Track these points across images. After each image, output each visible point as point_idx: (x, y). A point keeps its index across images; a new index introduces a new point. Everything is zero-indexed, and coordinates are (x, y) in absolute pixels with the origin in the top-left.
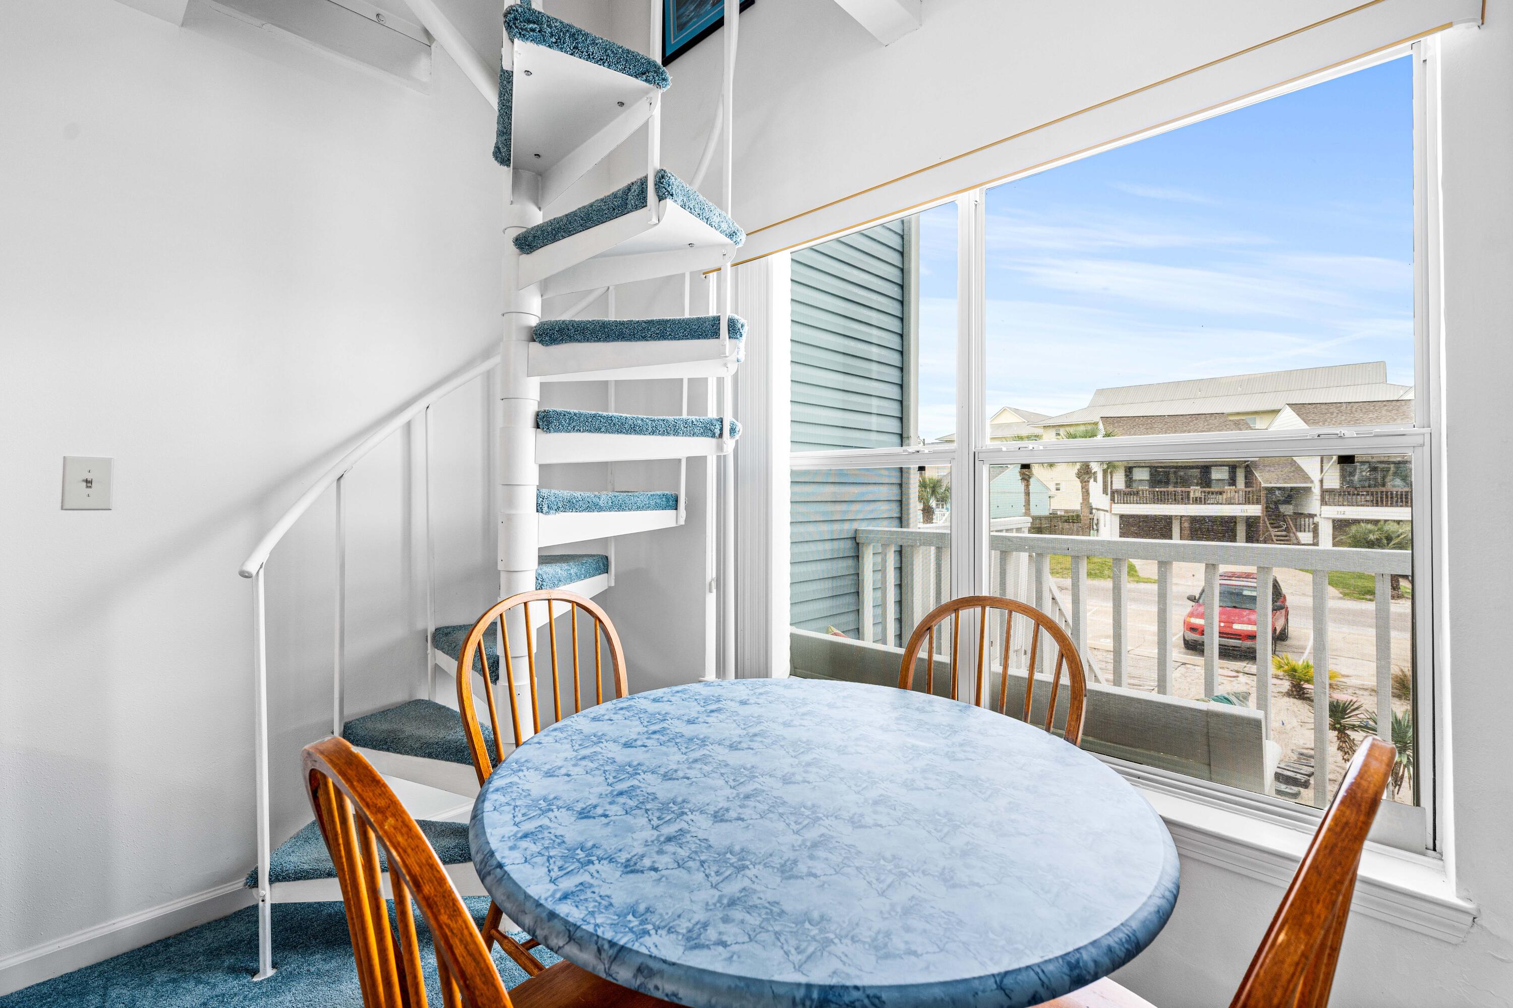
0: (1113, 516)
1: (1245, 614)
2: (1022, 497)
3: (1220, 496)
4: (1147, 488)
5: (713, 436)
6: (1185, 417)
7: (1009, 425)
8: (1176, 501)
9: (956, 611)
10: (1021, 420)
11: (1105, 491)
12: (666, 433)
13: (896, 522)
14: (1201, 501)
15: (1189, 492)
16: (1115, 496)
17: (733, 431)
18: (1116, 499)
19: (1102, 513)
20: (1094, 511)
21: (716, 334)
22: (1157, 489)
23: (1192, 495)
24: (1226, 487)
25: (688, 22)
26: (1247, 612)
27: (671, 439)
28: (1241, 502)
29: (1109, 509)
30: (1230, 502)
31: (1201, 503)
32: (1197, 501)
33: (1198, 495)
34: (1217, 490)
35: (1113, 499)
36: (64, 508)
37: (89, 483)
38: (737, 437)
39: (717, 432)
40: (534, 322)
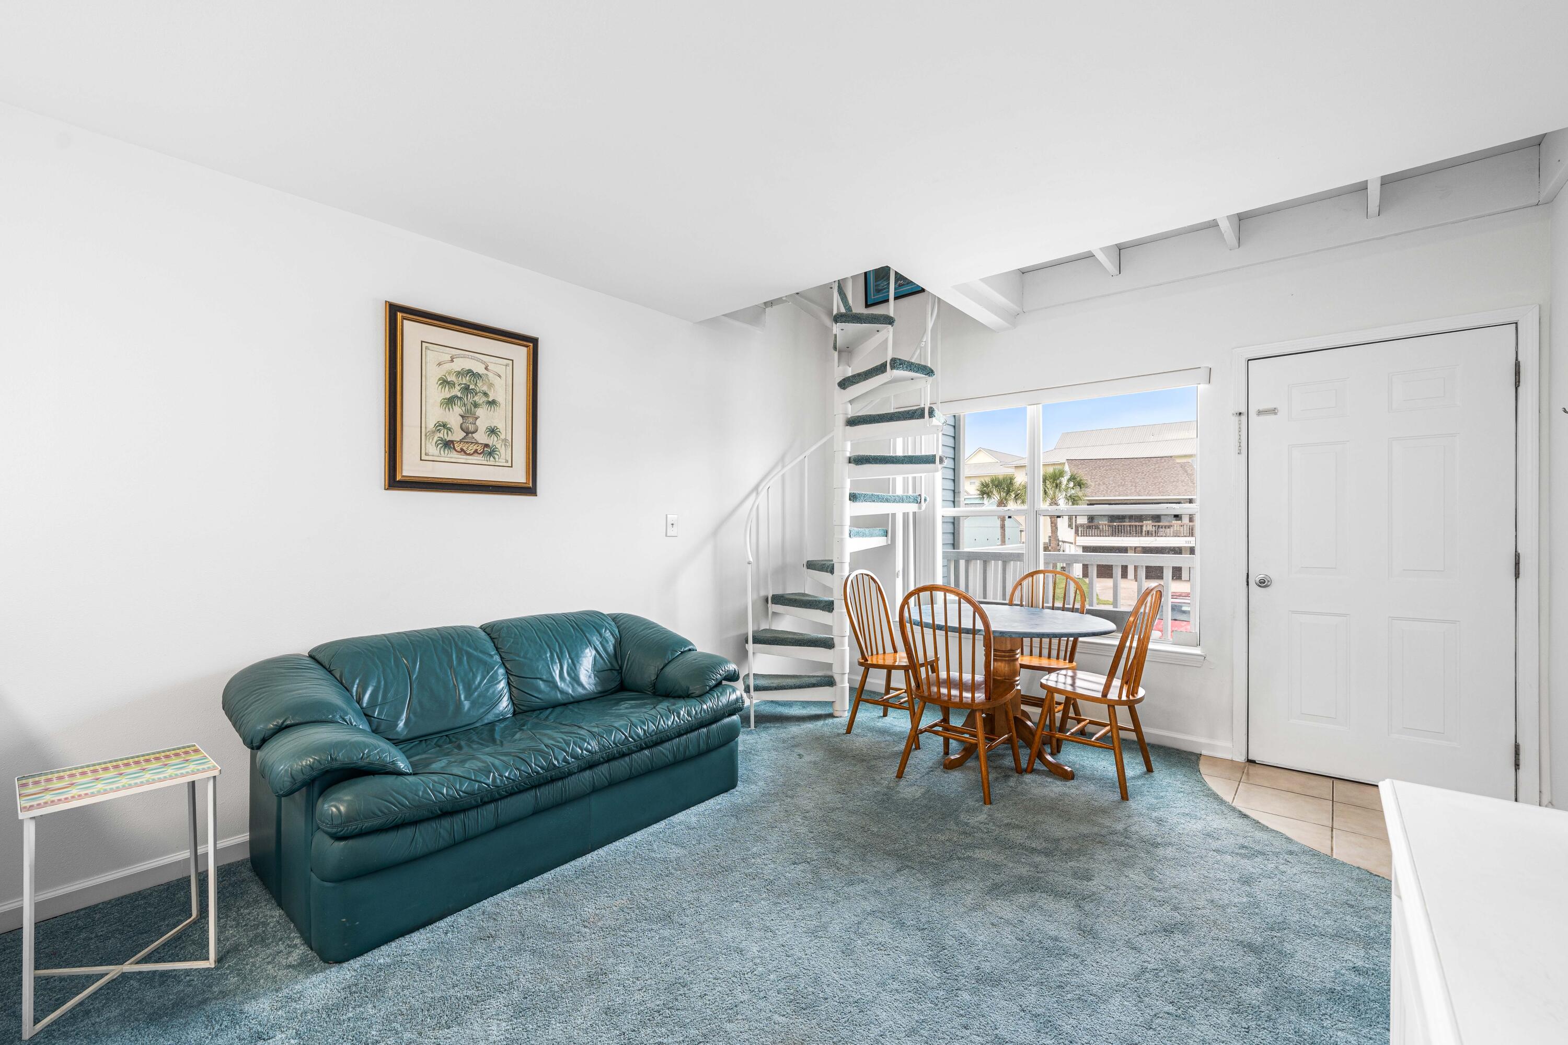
0: (1077, 548)
1: (1183, 625)
2: (999, 531)
3: (1168, 529)
4: (1106, 522)
5: (917, 503)
6: (1139, 460)
7: (982, 465)
8: (1129, 534)
9: (1032, 576)
10: (994, 460)
11: (1070, 526)
12: (899, 502)
13: (951, 547)
14: (1152, 534)
15: (1142, 526)
16: (1079, 530)
17: (925, 500)
18: (1080, 532)
19: (1067, 545)
20: (1060, 543)
21: (934, 462)
22: (1115, 524)
23: (1144, 529)
24: (1173, 522)
25: (882, 290)
26: (1185, 623)
27: (901, 504)
28: (1185, 534)
29: (1073, 541)
30: (1176, 535)
31: (1152, 536)
32: (1148, 534)
33: (1150, 528)
34: (1167, 524)
35: (1077, 532)
36: (668, 535)
37: (672, 524)
38: (927, 502)
39: (919, 501)
40: (848, 455)
